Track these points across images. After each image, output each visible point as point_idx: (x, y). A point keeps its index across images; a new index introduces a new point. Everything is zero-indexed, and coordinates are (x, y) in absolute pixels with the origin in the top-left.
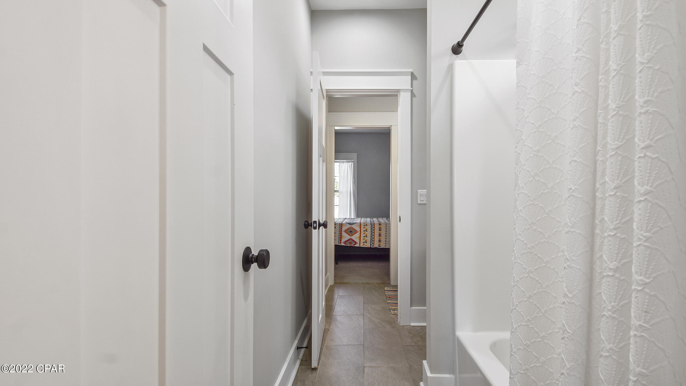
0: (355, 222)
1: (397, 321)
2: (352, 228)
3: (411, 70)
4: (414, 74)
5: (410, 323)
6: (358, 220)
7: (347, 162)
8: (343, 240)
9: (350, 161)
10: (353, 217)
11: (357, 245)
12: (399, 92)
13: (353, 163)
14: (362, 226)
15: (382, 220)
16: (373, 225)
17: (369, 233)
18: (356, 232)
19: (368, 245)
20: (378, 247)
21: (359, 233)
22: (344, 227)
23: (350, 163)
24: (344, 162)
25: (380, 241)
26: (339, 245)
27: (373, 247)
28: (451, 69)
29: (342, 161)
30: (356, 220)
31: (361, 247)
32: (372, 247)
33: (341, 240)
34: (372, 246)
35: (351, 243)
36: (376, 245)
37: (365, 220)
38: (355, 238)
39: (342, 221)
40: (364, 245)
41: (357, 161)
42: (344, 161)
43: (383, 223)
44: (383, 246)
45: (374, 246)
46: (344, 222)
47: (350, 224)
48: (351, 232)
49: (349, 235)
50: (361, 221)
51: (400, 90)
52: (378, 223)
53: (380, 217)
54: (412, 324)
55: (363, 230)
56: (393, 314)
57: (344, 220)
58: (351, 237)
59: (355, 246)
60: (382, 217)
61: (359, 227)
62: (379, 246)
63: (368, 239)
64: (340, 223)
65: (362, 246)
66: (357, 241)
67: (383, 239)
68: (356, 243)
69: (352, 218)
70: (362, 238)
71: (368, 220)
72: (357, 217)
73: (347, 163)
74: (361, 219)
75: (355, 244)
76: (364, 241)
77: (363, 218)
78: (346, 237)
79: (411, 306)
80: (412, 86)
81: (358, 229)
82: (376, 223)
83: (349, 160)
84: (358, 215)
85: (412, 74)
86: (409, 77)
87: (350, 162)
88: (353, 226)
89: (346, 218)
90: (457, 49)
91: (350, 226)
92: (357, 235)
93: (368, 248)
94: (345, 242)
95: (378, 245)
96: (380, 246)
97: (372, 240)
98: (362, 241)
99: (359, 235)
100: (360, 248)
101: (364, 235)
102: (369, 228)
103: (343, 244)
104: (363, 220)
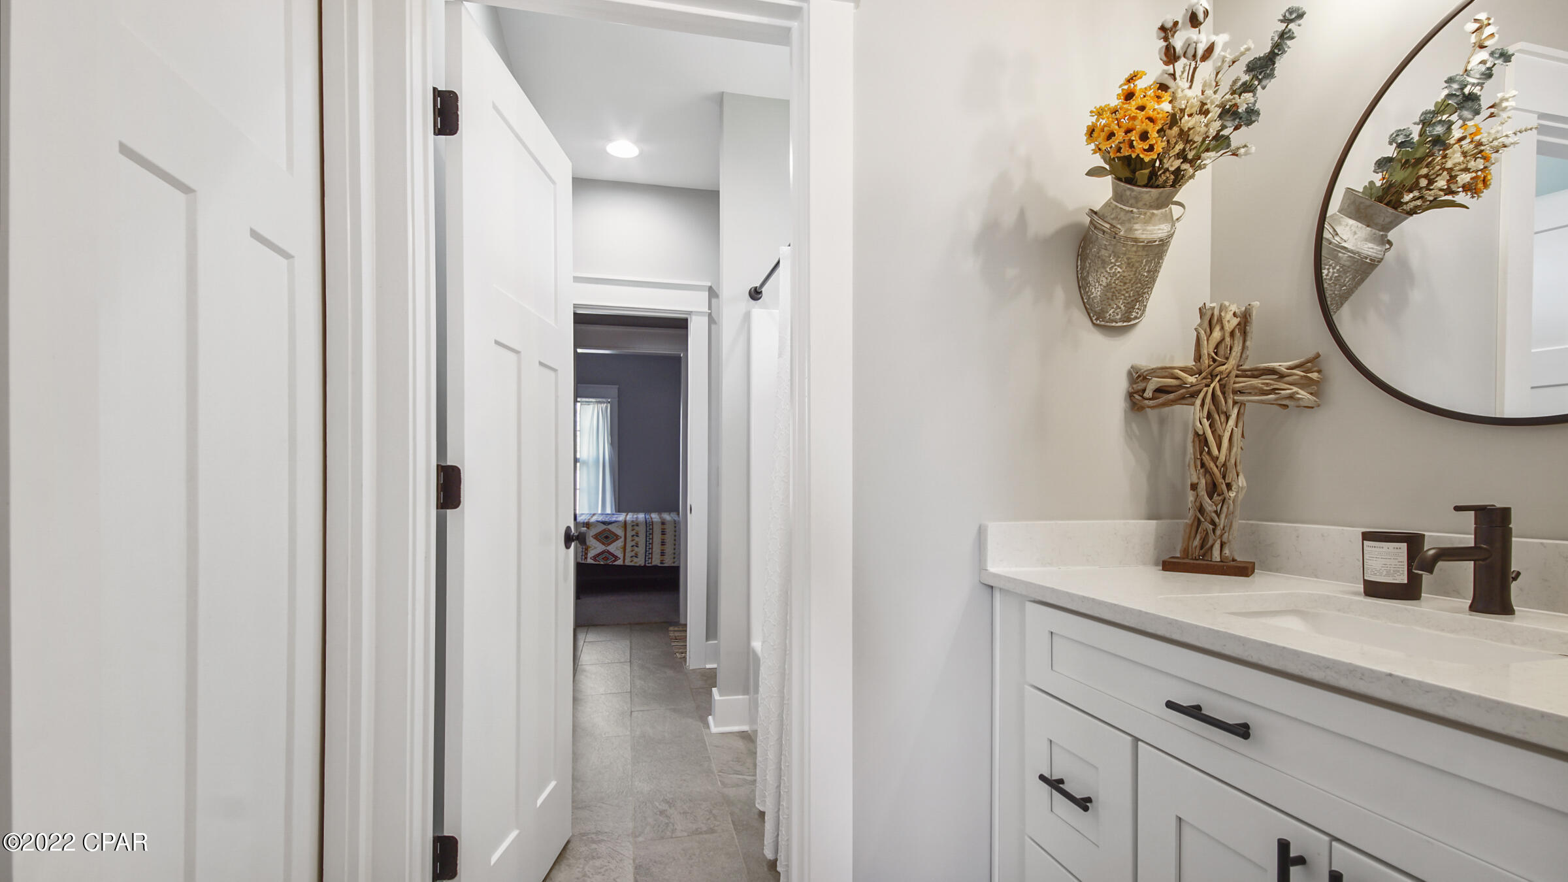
0: (614, 519)
1: (686, 664)
2: (609, 530)
3: (709, 284)
4: (713, 290)
5: (705, 664)
6: (621, 517)
7: (596, 402)
8: (591, 554)
9: (604, 400)
10: (608, 511)
11: (619, 562)
12: (690, 314)
13: (609, 405)
14: (628, 527)
15: (667, 517)
16: (649, 525)
17: (641, 540)
18: (617, 537)
19: (640, 562)
20: (659, 565)
21: (623, 539)
22: (593, 529)
23: (604, 406)
24: (592, 402)
25: (663, 554)
26: (583, 562)
27: (650, 565)
28: (747, 317)
29: (587, 400)
30: (616, 518)
31: (625, 566)
32: (647, 565)
33: (586, 554)
34: (648, 563)
35: (606, 559)
36: (656, 561)
37: (635, 516)
38: (615, 549)
39: (589, 519)
40: (631, 561)
41: (618, 401)
42: (591, 400)
43: (668, 521)
44: (668, 562)
45: (651, 563)
46: (594, 519)
47: (604, 523)
48: (607, 537)
49: (603, 544)
50: (626, 518)
51: (692, 312)
52: (660, 520)
53: (665, 511)
54: (708, 666)
55: (629, 534)
56: (681, 658)
57: (592, 517)
58: (608, 548)
59: (616, 563)
60: (669, 511)
61: (623, 529)
62: (661, 563)
63: (641, 550)
64: (586, 521)
65: (628, 563)
66: (619, 554)
67: (669, 549)
68: (616, 558)
69: (608, 514)
70: (628, 549)
71: (641, 516)
72: (617, 510)
73: (596, 406)
74: (627, 515)
75: (615, 561)
76: (633, 554)
77: (630, 514)
78: (596, 547)
79: (707, 639)
80: (710, 308)
81: (620, 532)
82: (657, 522)
83: (600, 400)
84: (620, 507)
85: (710, 289)
86: (707, 293)
87: (604, 403)
88: (610, 527)
89: (594, 515)
90: (755, 294)
91: (604, 527)
92: (620, 543)
93: (640, 566)
94: (594, 558)
95: (659, 562)
96: (663, 563)
97: (648, 553)
98: (628, 554)
99: (623, 543)
100: (624, 568)
101: (633, 543)
102: (642, 530)
103: (590, 561)
104: (630, 517)
